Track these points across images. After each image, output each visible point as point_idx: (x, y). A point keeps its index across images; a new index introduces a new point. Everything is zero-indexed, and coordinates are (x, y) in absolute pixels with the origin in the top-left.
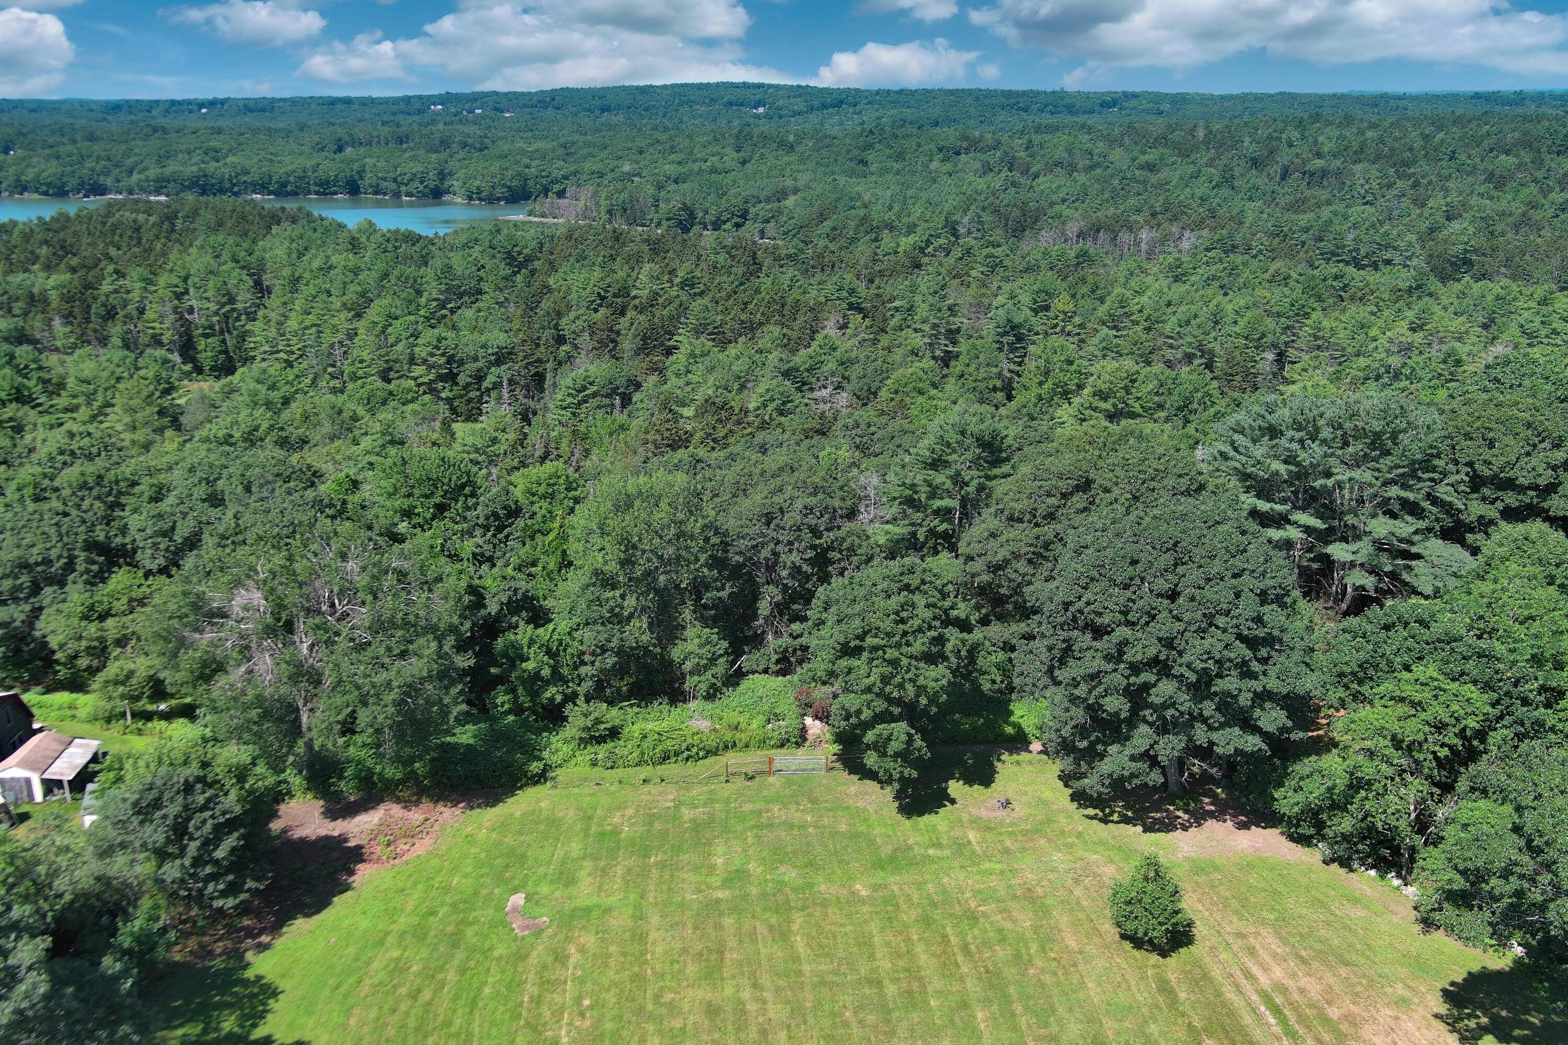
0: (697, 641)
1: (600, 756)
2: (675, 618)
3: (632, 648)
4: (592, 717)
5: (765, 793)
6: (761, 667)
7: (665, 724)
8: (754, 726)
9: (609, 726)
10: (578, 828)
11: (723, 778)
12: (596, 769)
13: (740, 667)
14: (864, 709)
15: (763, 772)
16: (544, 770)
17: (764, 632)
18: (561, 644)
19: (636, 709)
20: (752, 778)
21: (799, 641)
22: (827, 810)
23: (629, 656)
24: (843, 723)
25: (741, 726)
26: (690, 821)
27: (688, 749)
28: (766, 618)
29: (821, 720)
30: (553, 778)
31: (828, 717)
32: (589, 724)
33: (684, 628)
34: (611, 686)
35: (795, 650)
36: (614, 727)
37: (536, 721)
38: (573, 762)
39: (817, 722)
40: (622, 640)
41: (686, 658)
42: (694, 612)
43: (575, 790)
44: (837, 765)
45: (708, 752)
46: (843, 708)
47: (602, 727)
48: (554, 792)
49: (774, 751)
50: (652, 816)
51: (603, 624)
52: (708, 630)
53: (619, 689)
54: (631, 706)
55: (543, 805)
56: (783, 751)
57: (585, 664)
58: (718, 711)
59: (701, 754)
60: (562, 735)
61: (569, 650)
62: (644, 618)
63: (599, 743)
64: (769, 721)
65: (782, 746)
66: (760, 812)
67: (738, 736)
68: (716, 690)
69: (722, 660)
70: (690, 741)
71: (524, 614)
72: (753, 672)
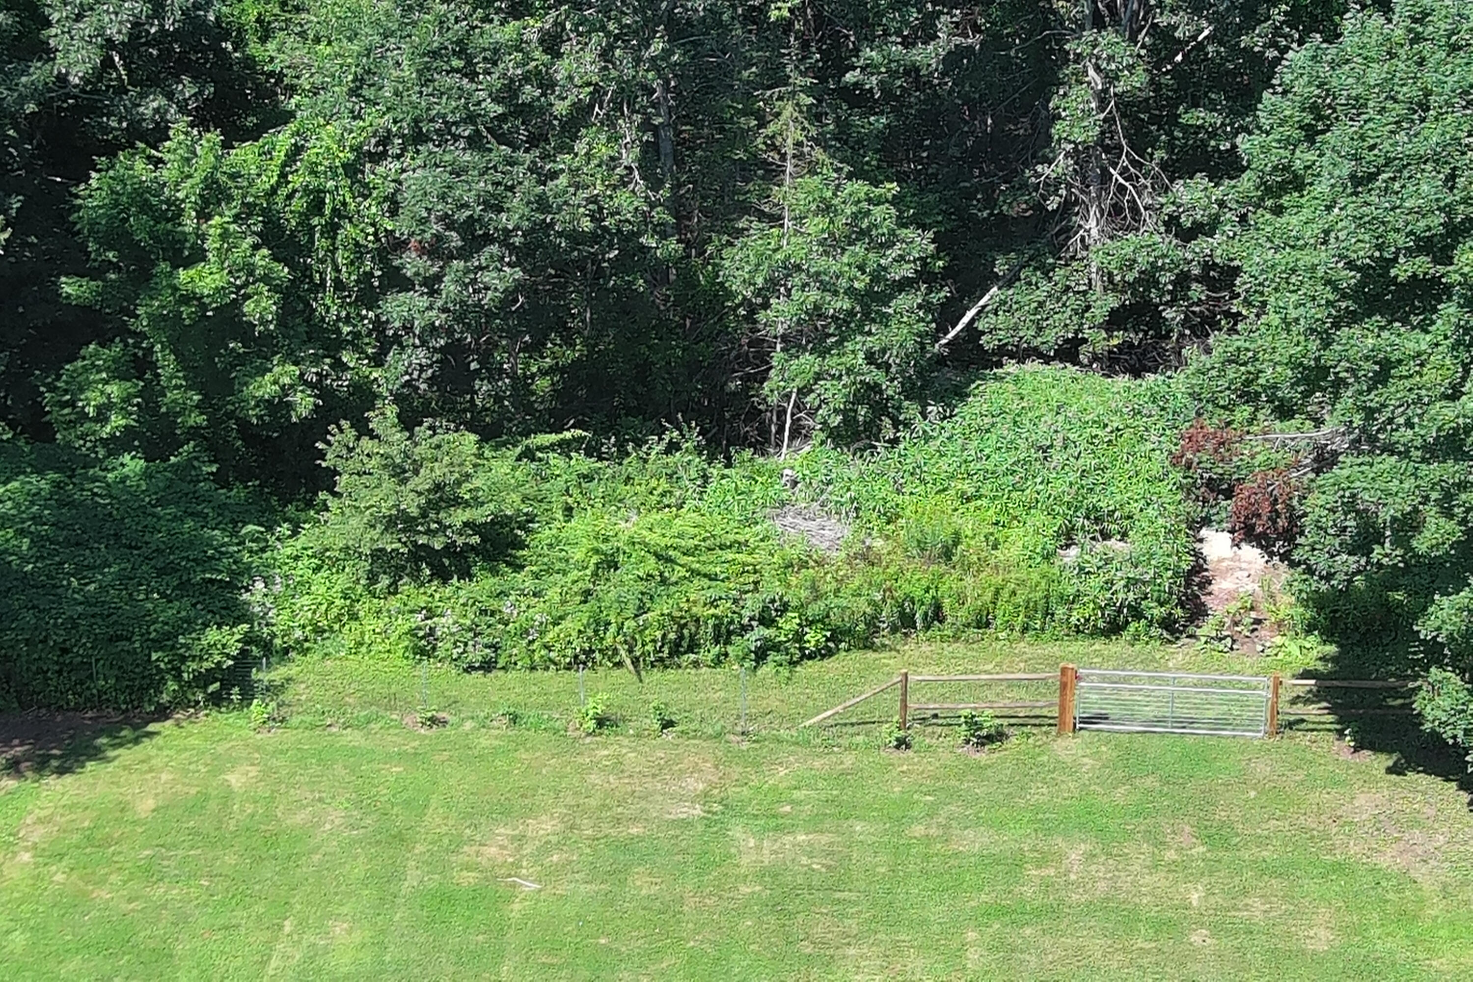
0: (816, 225)
1: (445, 623)
2: (743, 137)
3: (575, 238)
4: (422, 481)
5: (1038, 793)
6: (1051, 337)
7: (687, 520)
8: (1011, 552)
9: (481, 515)
10: (359, 870)
11: (888, 732)
12: (427, 667)
13: (972, 333)
14: (1430, 512)
15: (1037, 721)
16: (244, 662)
17: (1067, 207)
18: (317, 206)
19: (582, 463)
20: (996, 737)
21: (1202, 245)
22: (1264, 870)
23: (564, 268)
24: (1348, 562)
25: (966, 549)
26: (760, 874)
27: (766, 620)
28: (1080, 154)
29: (1263, 542)
30: (273, 690)
31: (1290, 535)
32: (412, 505)
33: (773, 173)
34: (494, 373)
35: (1183, 281)
36: (500, 522)
37: (220, 479)
38: (348, 636)
39: (1251, 554)
40: (542, 204)
41: (772, 285)
42: (815, 116)
43: (354, 738)
44: (1313, 712)
45: (838, 634)
46: (1350, 505)
47: (459, 517)
48: (275, 736)
49: (1079, 646)
50: (626, 846)
51: (475, 142)
52: (860, 188)
53: (521, 384)
54: (565, 448)
55: (235, 779)
56: (1118, 647)
57: (406, 285)
58: (883, 490)
59: (813, 638)
60: (308, 537)
61: (348, 230)
62: (628, 129)
63: (442, 575)
64: (1067, 537)
65: (1114, 629)
66: (1017, 863)
67: (950, 583)
68: (880, 408)
69: (904, 302)
70: (773, 589)
71: (187, 88)
72: (1022, 355)
